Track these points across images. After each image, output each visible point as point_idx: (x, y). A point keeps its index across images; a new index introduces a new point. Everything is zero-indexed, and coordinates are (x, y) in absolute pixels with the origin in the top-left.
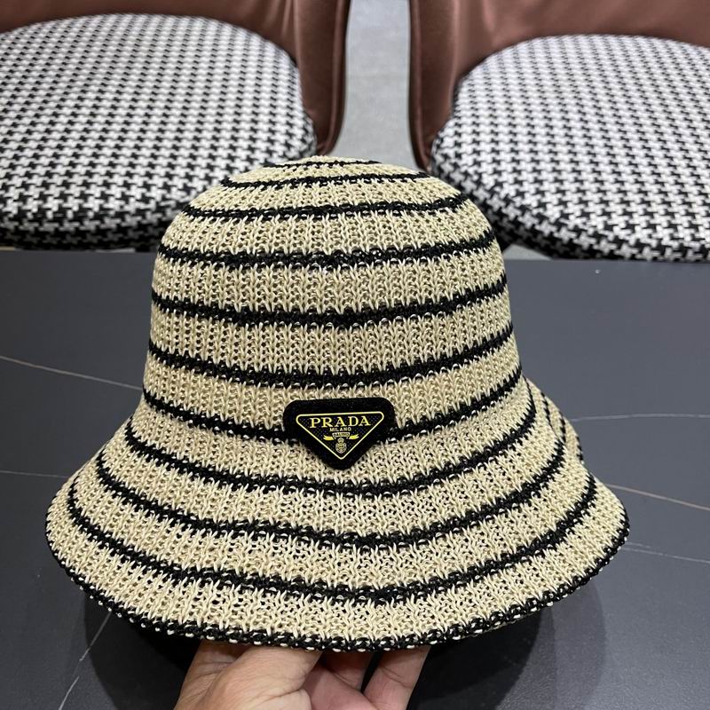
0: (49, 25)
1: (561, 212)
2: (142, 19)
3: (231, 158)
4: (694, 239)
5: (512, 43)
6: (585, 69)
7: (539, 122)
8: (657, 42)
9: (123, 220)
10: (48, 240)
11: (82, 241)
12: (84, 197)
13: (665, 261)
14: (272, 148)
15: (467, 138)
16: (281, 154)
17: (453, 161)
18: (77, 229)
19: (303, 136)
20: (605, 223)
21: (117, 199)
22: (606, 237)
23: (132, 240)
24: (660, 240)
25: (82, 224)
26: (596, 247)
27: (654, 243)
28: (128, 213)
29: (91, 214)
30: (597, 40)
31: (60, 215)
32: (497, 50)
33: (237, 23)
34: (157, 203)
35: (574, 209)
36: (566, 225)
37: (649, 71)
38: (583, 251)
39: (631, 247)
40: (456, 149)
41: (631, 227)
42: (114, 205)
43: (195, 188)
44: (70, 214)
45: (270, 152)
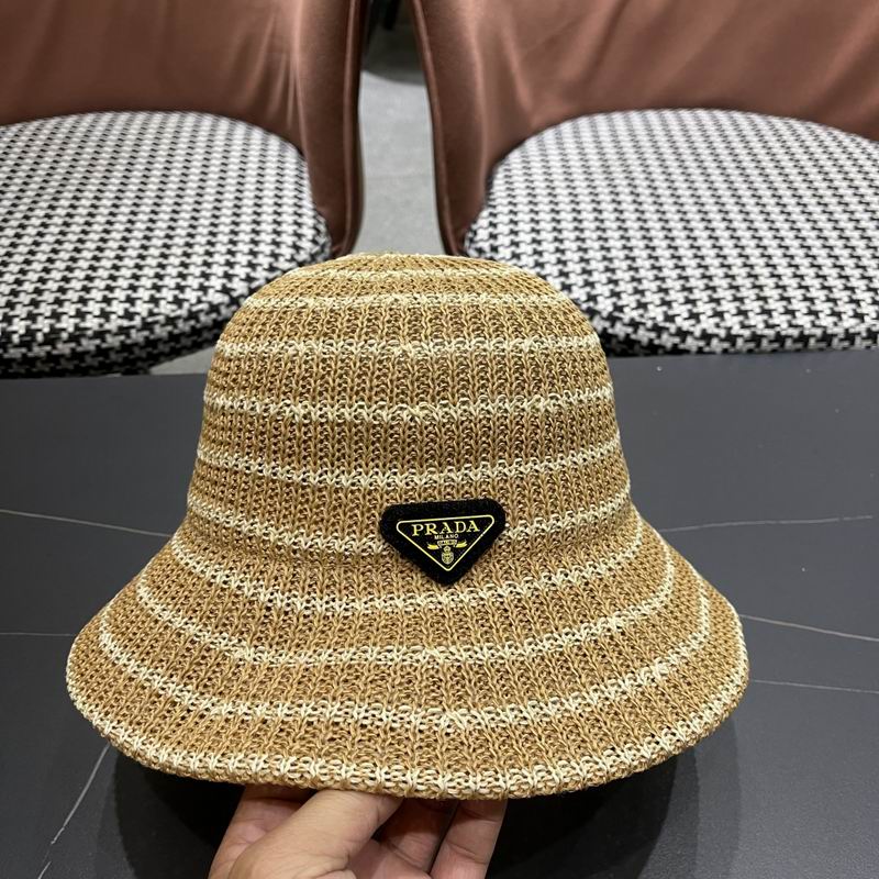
0: (14, 129)
1: (614, 304)
2: (124, 117)
3: (230, 264)
4: (768, 326)
5: (554, 123)
6: (637, 147)
7: (586, 207)
8: (720, 115)
9: (104, 341)
10: (15, 368)
11: (54, 367)
12: (56, 316)
13: (738, 353)
14: (277, 251)
15: (503, 229)
16: (288, 257)
17: (489, 255)
18: (48, 353)
19: (314, 236)
20: (665, 313)
21: (95, 317)
22: (667, 329)
23: (115, 363)
24: (729, 329)
25: (54, 348)
26: (656, 342)
27: (722, 333)
28: (109, 331)
29: (64, 335)
30: (652, 115)
31: (28, 338)
32: (537, 131)
33: (235, 116)
34: (143, 319)
35: (628, 300)
36: (620, 319)
37: (710, 145)
38: (642, 347)
39: (696, 339)
40: (492, 241)
41: (694, 316)
42: (92, 323)
43: (187, 300)
44: (40, 337)
45: (275, 256)
